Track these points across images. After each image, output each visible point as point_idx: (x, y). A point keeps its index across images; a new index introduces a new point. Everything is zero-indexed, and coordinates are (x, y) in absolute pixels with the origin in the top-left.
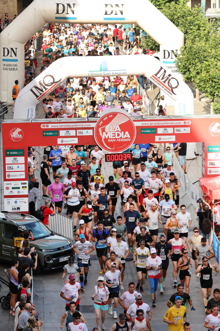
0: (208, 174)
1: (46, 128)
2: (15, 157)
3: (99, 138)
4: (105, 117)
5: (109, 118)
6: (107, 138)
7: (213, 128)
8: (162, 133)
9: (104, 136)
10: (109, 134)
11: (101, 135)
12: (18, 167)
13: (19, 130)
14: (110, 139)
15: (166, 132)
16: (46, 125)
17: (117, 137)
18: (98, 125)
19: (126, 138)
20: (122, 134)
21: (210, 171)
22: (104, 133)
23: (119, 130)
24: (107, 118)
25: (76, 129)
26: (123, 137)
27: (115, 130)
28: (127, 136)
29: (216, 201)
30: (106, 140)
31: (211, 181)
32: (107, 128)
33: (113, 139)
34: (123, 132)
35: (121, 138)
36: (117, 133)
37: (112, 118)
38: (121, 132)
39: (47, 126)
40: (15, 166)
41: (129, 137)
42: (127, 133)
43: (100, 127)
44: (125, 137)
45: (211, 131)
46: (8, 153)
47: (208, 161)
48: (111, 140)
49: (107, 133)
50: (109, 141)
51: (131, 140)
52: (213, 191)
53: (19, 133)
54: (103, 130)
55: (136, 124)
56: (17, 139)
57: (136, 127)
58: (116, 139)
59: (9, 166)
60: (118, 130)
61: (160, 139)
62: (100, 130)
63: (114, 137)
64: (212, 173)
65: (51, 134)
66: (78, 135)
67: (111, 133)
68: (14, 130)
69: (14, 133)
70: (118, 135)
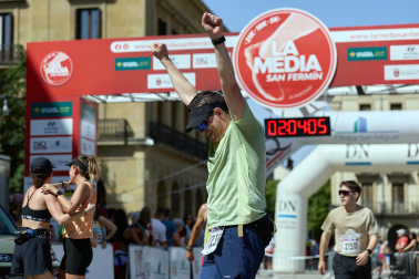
1: (122, 50)
2: (52, 121)
3: (246, 73)
4: (260, 22)
5: (269, 24)
6: (263, 71)
8: (401, 58)
9: (256, 67)
10: (268, 61)
11: (249, 63)
12: (58, 143)
13: (63, 56)
14: (273, 74)
15: (413, 58)
16: (122, 43)
17: (288, 69)
18: (244, 41)
19: (312, 71)
20: (300, 63)
22: (257, 60)
23: (295, 52)
24: (264, 24)
25: (191, 52)
26: (302, 70)
27: (285, 53)
28: (312, 67)
30: (262, 77)
32: (264, 46)
33: (278, 74)
34: (303, 57)
35: (298, 72)
36: (288, 59)
37: (276, 25)
38: (298, 57)
39: (127, 47)
40: (50, 142)
41: (319, 68)
42: (313, 58)
43: (248, 45)
44: (308, 69)
46: (37, 110)
48: (275, 78)
49: (263, 61)
50: (269, 79)
51: (324, 77)
53: (64, 64)
54: (256, 54)
55: (336, 38)
56: (57, 78)
57: (337, 44)
58: (287, 74)
59: (38, 140)
60: (290, 52)
61: (397, 73)
62: (248, 53)
63: (281, 70)
65: (134, 64)
66: (195, 66)
67: (276, 59)
68: (52, 58)
69: (50, 64)
70: (292, 64)
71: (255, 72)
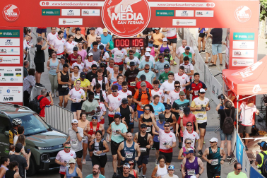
0: (233, 65)
1: (45, 5)
2: (9, 39)
3: (108, 20)
6: (116, 19)
7: (240, 12)
8: (180, 15)
9: (113, 17)
10: (118, 15)
11: (110, 16)
12: (12, 50)
13: (14, 7)
14: (121, 21)
15: (185, 16)
16: (45, 2)
17: (128, 19)
18: (107, 4)
19: (139, 20)
20: (134, 16)
21: (235, 63)
22: (113, 14)
23: (131, 11)
25: (81, 8)
27: (127, 11)
29: (241, 97)
30: (115, 22)
31: (236, 74)
32: (117, 7)
34: (135, 14)
35: (133, 20)
36: (128, 14)
38: (133, 13)
39: (47, 4)
40: (8, 49)
41: (142, 19)
42: (140, 14)
43: (109, 6)
44: (137, 19)
45: (238, 15)
46: (1, 33)
47: (234, 51)
48: (121, 23)
49: (116, 14)
50: (119, 23)
51: (145, 23)
52: (238, 85)
53: (15, 11)
54: (113, 11)
55: (151, 4)
56: (12, 18)
57: (151, 8)
58: (127, 21)
59: (1, 48)
60: (129, 11)
61: (178, 23)
62: (109, 11)
63: (125, 19)
64: (237, 65)
65: (51, 13)
66: (83, 15)
67: (122, 14)
68: (9, 8)
69: (8, 10)
70: (130, 17)
71: (112, 19)
